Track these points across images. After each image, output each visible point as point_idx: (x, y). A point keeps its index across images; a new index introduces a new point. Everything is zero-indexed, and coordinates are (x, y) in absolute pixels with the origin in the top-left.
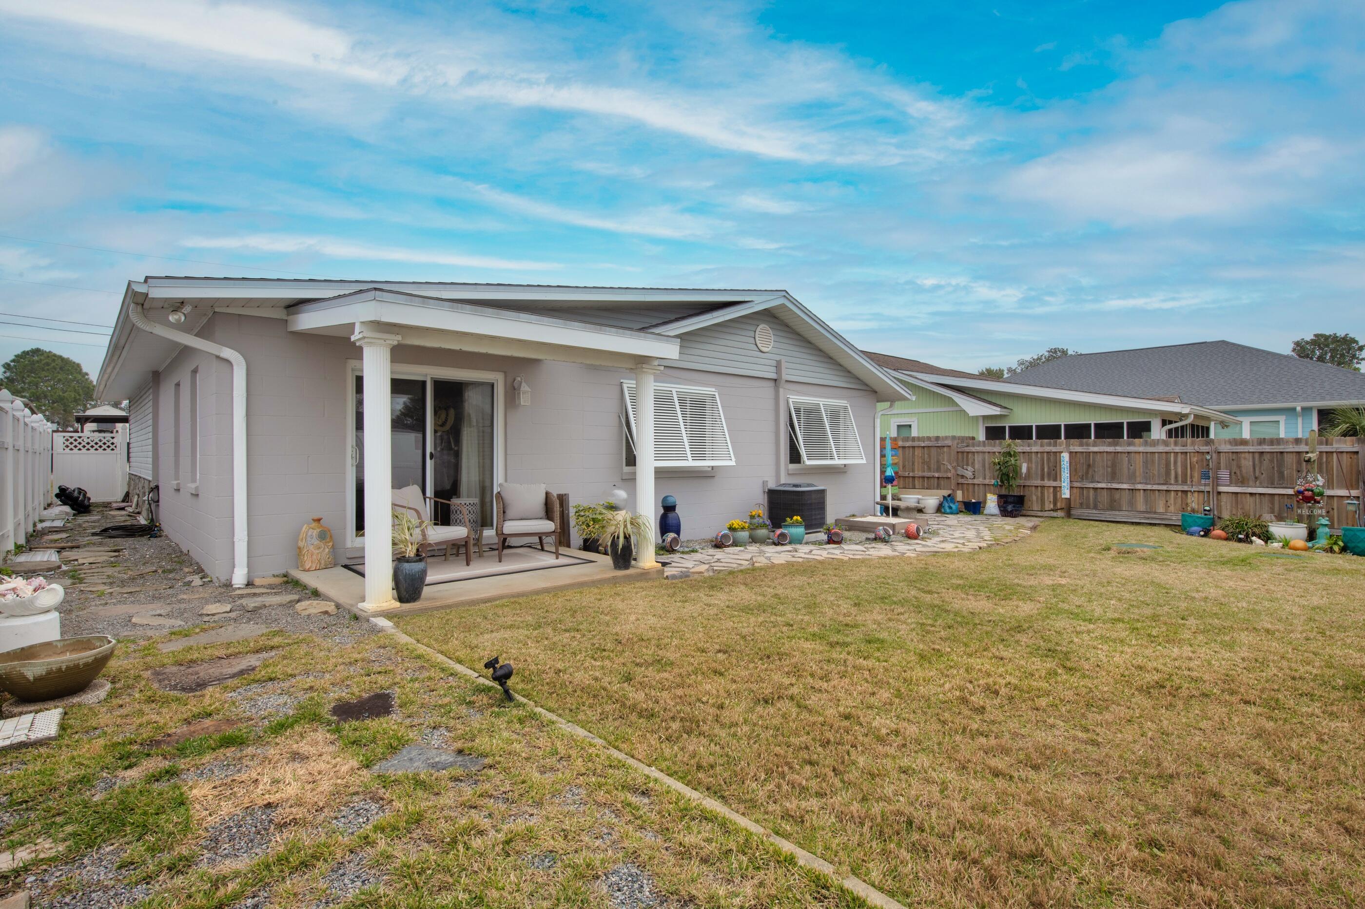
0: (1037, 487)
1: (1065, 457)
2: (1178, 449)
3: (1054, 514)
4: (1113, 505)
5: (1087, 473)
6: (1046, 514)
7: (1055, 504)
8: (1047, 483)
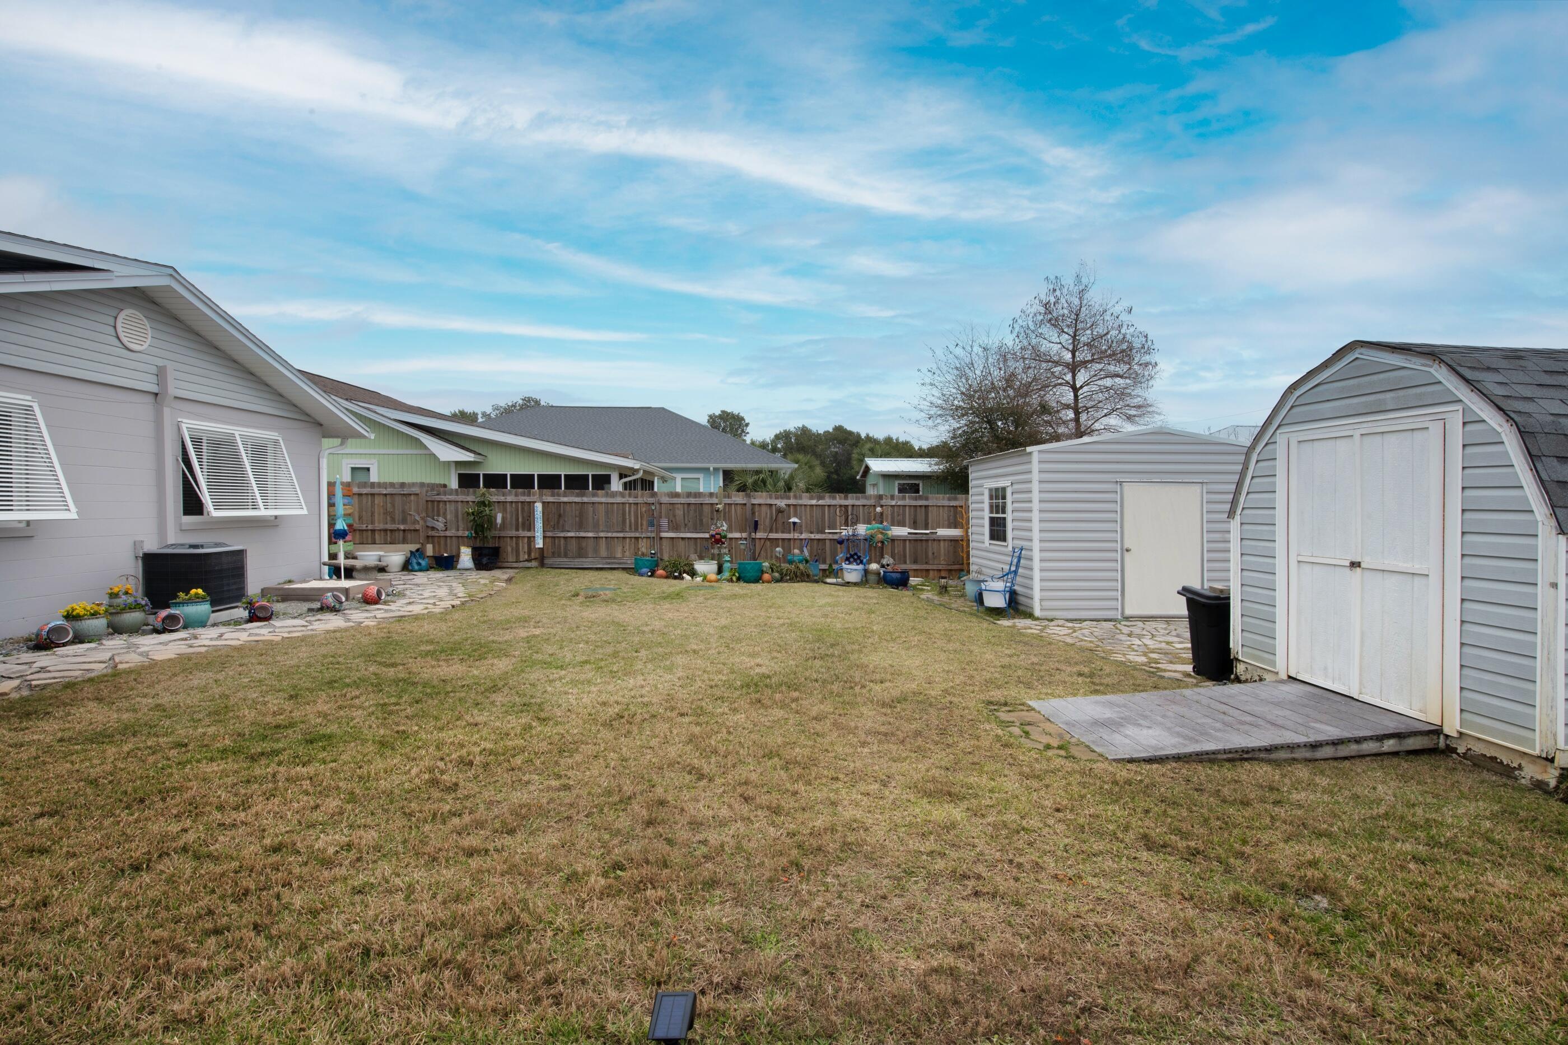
0: (511, 537)
1: (539, 507)
2: (631, 500)
3: (529, 564)
4: (581, 553)
5: (558, 522)
6: (521, 565)
7: (529, 554)
8: (521, 533)
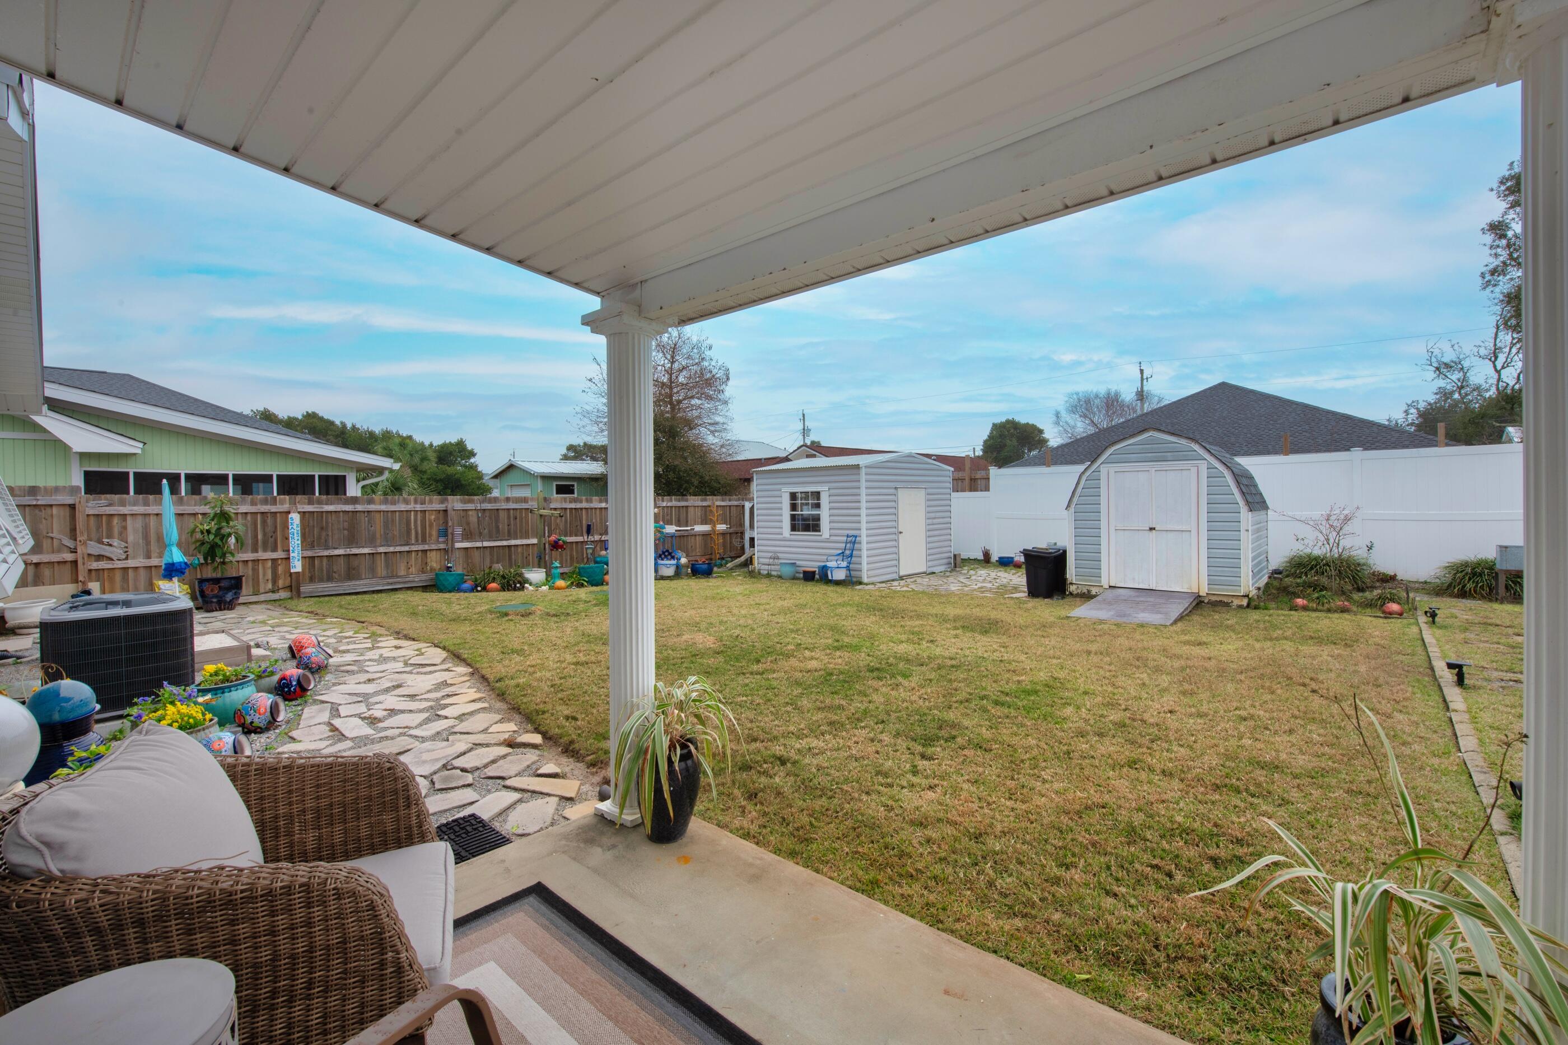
0: (246, 562)
1: (295, 518)
3: (274, 597)
5: (321, 538)
8: (262, 555)
